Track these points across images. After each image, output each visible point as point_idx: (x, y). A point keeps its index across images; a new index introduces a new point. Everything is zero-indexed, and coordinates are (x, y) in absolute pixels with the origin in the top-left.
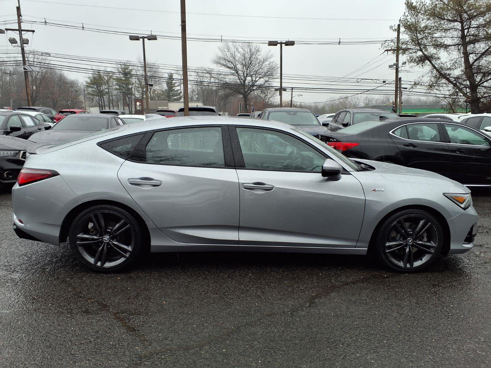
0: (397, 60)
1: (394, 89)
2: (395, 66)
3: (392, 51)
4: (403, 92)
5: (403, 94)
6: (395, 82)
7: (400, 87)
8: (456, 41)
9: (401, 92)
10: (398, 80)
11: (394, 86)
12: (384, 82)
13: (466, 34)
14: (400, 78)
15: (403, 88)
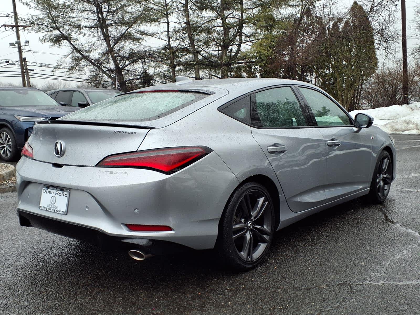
0: (18, 38)
1: (20, 70)
2: (17, 45)
3: (10, 27)
4: (30, 74)
5: (30, 76)
6: (19, 63)
7: (26, 69)
8: (92, 23)
9: (28, 74)
10: (23, 61)
11: (19, 67)
12: (7, 62)
13: (105, 18)
14: (25, 59)
15: (30, 70)
